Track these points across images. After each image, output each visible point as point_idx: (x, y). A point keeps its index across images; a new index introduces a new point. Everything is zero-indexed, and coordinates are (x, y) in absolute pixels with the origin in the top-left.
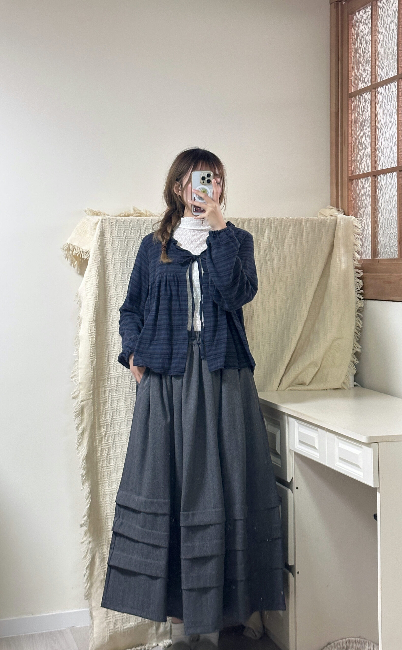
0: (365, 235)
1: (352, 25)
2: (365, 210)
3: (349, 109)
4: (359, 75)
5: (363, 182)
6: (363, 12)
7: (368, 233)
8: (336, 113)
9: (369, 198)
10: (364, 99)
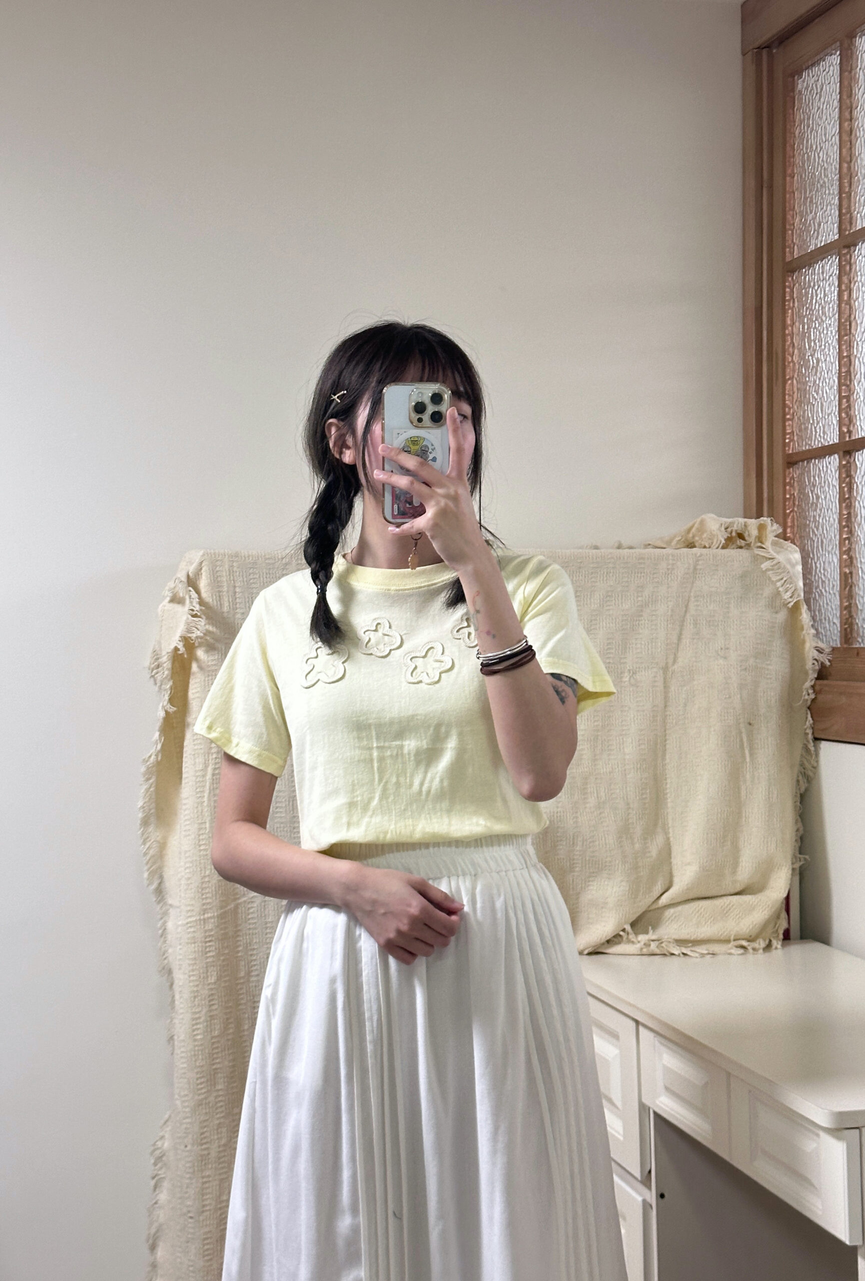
0: (826, 591)
1: (794, 103)
2: (825, 532)
3: (787, 298)
4: (810, 217)
5: (821, 468)
6: (819, 69)
7: (833, 586)
8: (756, 308)
9: (834, 504)
10: (823, 273)
